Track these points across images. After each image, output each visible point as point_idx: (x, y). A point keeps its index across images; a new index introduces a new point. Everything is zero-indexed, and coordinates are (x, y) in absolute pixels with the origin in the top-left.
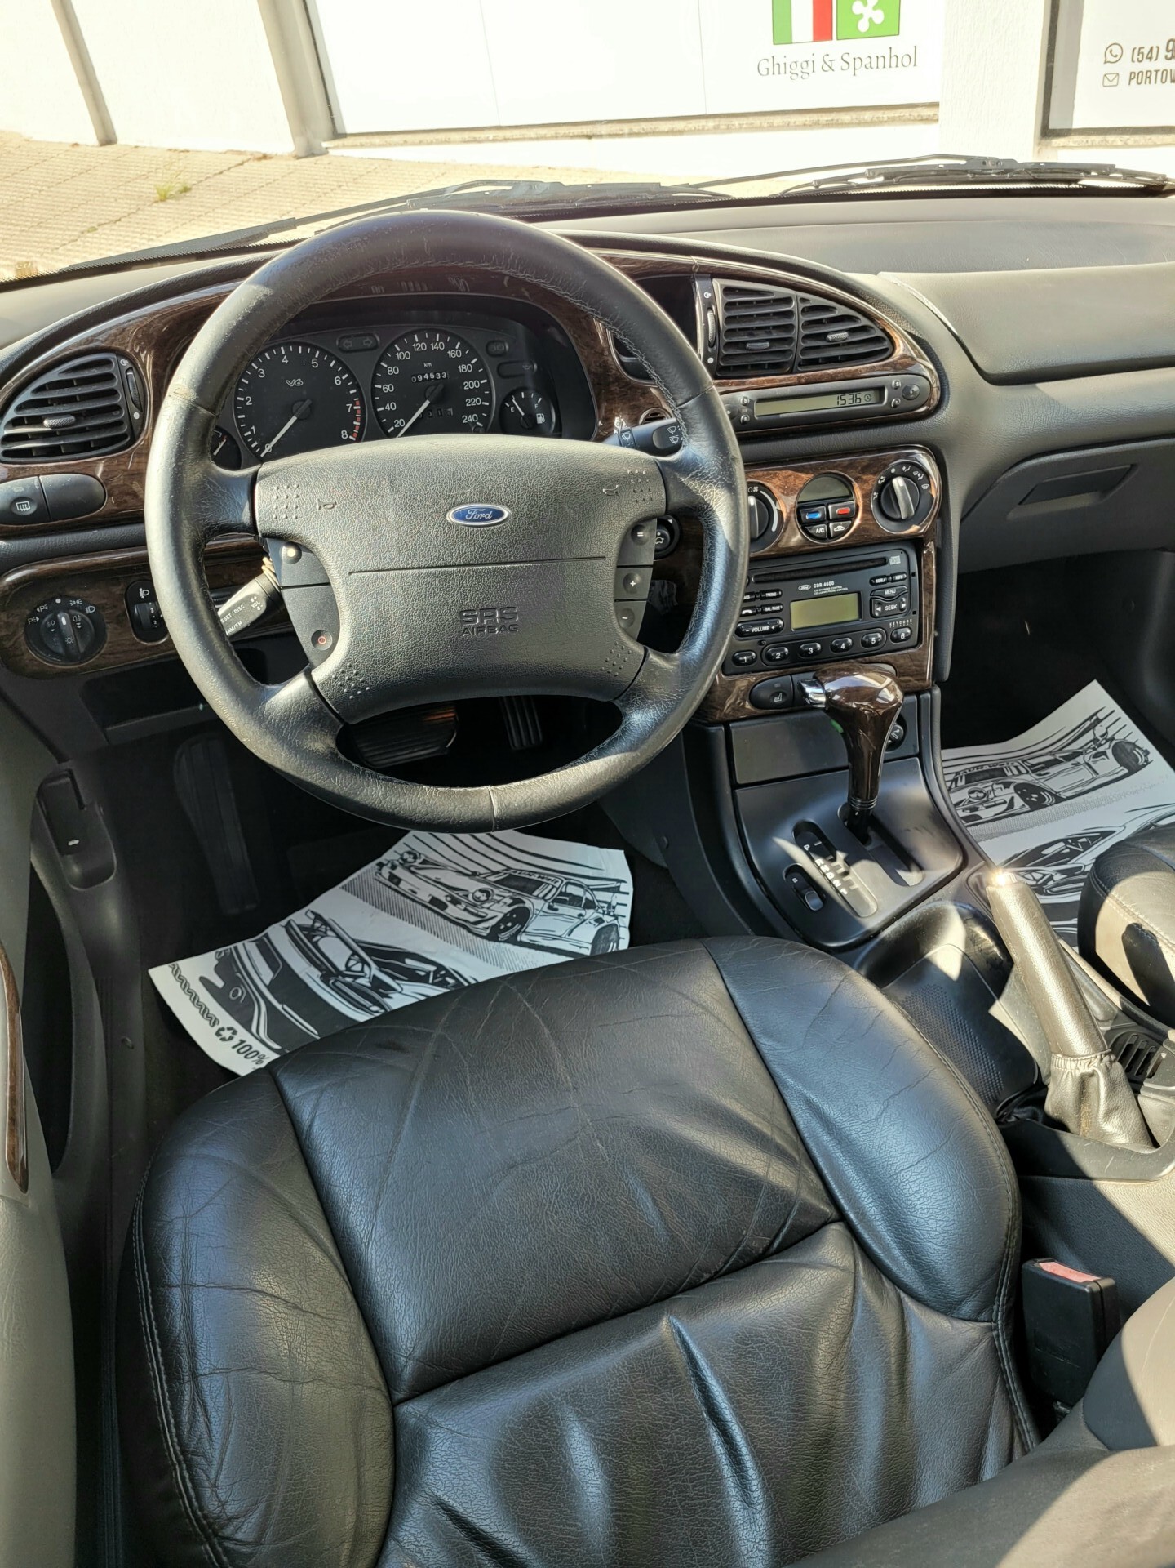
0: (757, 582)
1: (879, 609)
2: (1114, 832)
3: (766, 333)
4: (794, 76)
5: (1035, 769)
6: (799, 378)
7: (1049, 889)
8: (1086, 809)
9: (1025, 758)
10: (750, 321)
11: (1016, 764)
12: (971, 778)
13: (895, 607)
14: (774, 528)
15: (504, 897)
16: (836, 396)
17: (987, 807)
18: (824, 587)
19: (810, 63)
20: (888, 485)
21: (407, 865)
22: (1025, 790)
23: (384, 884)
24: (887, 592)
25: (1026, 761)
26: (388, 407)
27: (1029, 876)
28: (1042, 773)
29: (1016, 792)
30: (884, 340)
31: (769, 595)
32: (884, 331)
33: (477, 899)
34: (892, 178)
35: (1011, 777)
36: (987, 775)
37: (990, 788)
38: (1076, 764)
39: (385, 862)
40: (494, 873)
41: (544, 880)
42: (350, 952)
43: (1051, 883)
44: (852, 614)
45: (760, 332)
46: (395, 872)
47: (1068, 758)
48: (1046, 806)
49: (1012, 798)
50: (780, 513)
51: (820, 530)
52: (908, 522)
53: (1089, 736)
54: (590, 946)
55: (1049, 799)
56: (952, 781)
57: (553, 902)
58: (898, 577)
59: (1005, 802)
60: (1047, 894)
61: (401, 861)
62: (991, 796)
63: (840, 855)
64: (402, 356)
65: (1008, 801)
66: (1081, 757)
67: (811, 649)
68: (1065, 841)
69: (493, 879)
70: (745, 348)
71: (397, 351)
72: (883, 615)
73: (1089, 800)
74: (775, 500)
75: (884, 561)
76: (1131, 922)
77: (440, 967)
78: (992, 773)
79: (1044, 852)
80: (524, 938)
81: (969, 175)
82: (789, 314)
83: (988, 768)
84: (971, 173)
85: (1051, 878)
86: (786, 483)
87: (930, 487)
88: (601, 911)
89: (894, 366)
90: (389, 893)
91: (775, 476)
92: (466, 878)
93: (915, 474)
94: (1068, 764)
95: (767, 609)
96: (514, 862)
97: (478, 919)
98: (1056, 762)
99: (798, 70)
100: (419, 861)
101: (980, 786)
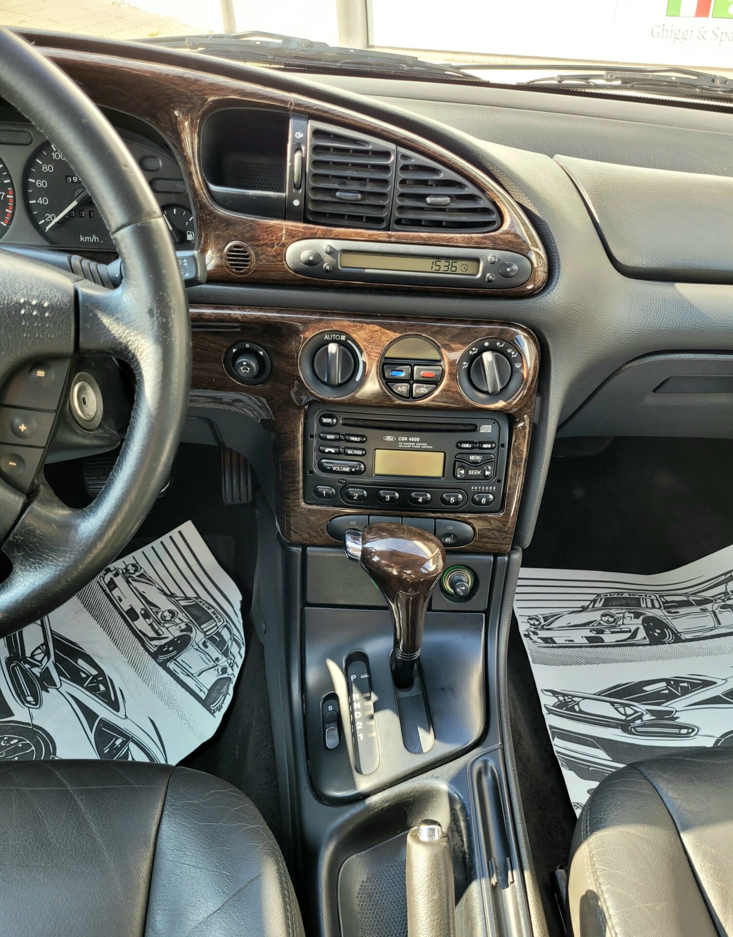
0: (344, 424)
1: (463, 472)
2: (715, 683)
3: (361, 185)
4: (676, 40)
5: (669, 606)
6: (390, 236)
7: (634, 728)
8: (698, 655)
9: (663, 593)
10: (344, 169)
11: (653, 597)
12: (609, 602)
13: (479, 473)
14: (358, 378)
15: (183, 621)
16: (431, 261)
17: (612, 632)
18: (408, 441)
19: (690, 32)
20: (479, 357)
21: (127, 575)
22: (651, 624)
23: (102, 587)
24: (472, 458)
25: (662, 596)
26: (40, 201)
27: (621, 710)
28: (673, 611)
29: (643, 624)
30: (493, 213)
31: (353, 439)
32: (494, 203)
33: (163, 617)
34: (627, 83)
35: (644, 609)
36: (624, 602)
37: (622, 615)
38: (704, 610)
39: (112, 569)
40: (187, 598)
41: (214, 617)
42: (43, 641)
43: (638, 722)
44: (437, 472)
45: (352, 182)
46: (116, 579)
47: (699, 603)
48: (664, 643)
49: (638, 629)
50: (364, 363)
51: (402, 388)
52: (495, 395)
53: (721, 589)
54: (206, 692)
55: (669, 636)
56: (592, 601)
57: (208, 639)
58: (485, 446)
59: (630, 631)
60: (631, 733)
61: (124, 571)
62: (620, 623)
63: (374, 698)
64: (57, 156)
65: (632, 631)
66: (711, 604)
67: (388, 497)
68: (667, 681)
69: (183, 603)
70: (335, 197)
71: (53, 151)
72: (467, 478)
73: (704, 646)
74: (361, 352)
75: (475, 429)
76: (591, 889)
77: (101, 672)
78: (629, 601)
79: (645, 688)
80: (171, 665)
81: (697, 90)
82: (386, 168)
83: (627, 595)
84: (699, 88)
85: (640, 717)
86: (372, 337)
87: (522, 367)
88: (229, 661)
89: (494, 240)
90: (101, 596)
91: (362, 328)
92: (165, 597)
93: (509, 351)
94: (697, 609)
95: (350, 452)
96: (205, 593)
97: (155, 636)
98: (687, 604)
99: (680, 37)
100: (137, 574)
101: (613, 611)
